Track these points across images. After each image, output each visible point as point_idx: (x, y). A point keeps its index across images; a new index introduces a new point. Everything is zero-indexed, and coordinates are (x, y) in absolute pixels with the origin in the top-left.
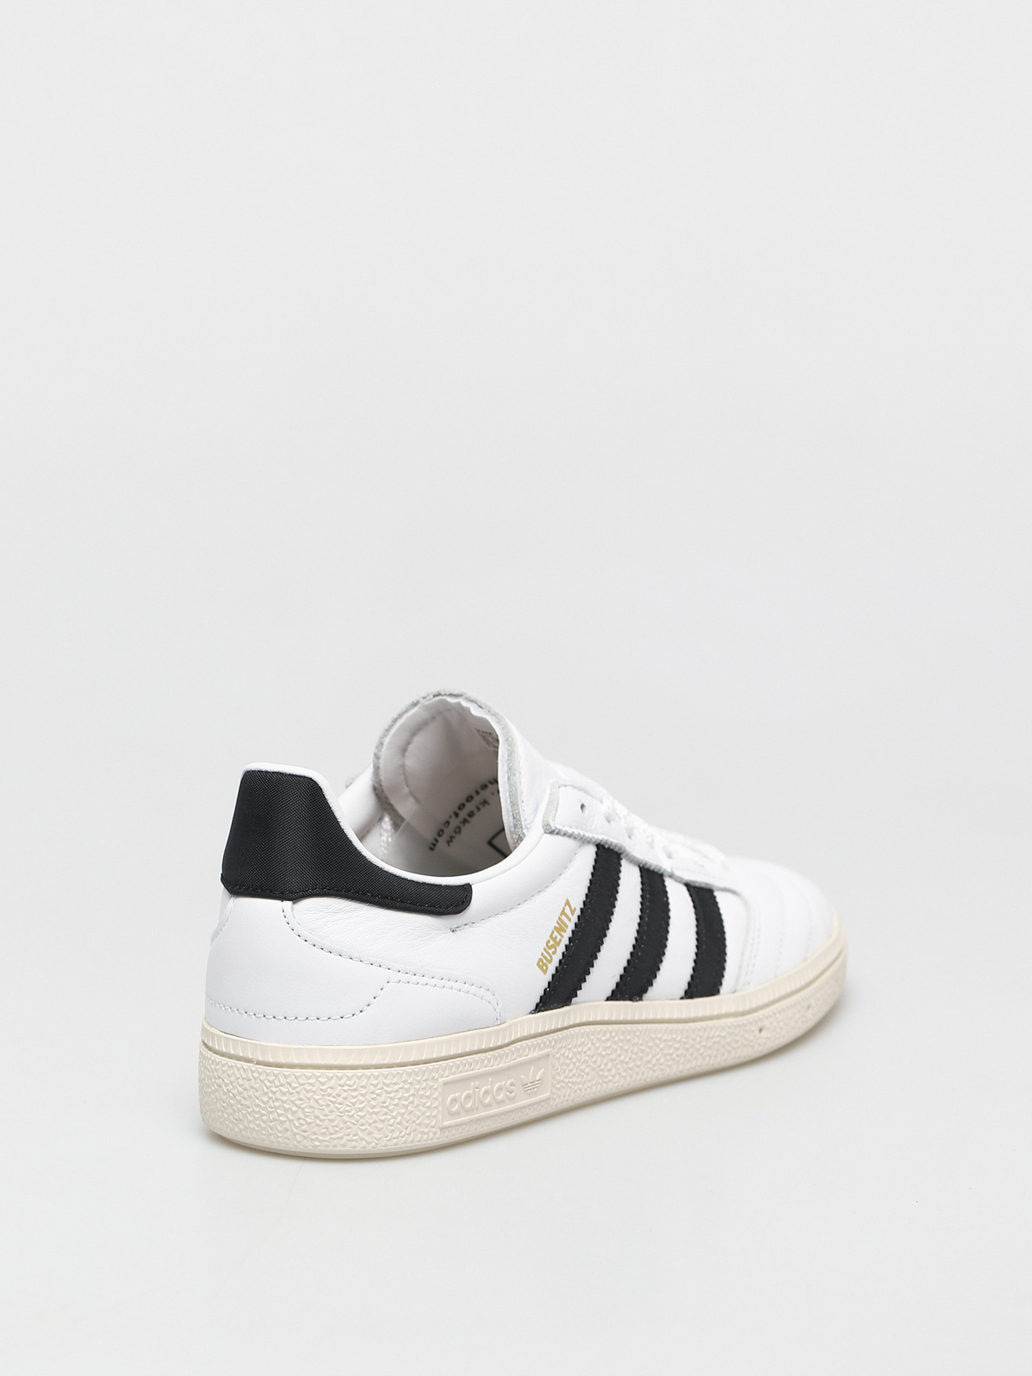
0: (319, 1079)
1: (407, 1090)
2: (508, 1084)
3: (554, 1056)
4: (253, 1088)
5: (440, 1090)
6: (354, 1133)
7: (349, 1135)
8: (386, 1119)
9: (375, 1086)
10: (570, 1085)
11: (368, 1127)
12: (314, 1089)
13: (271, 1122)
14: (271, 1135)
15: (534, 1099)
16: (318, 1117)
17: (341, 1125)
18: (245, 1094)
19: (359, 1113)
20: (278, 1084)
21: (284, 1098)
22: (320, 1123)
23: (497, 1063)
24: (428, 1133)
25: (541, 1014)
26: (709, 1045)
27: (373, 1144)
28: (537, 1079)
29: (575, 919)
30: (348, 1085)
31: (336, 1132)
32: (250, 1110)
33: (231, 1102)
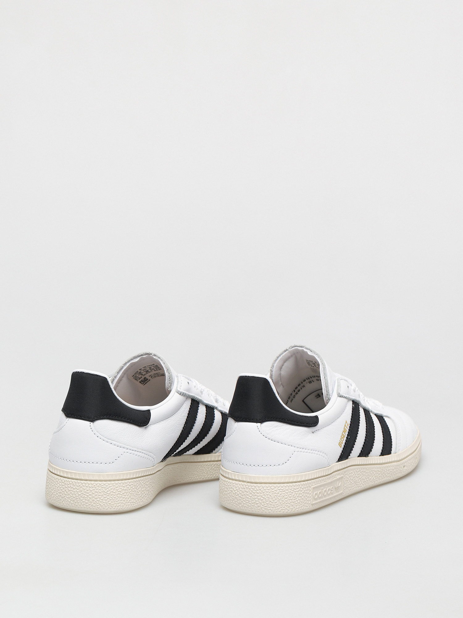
0: (272, 488)
1: (301, 491)
2: (331, 488)
3: (344, 477)
4: (246, 491)
5: (312, 490)
6: (283, 507)
7: (281, 508)
8: (294, 501)
9: (291, 489)
10: (348, 488)
11: (289, 505)
12: (269, 491)
13: (253, 504)
14: (252, 508)
15: (338, 493)
16: (270, 501)
17: (279, 504)
18: (243, 494)
19: (286, 500)
20: (256, 490)
21: (258, 495)
22: (272, 504)
23: (328, 480)
24: (308, 506)
25: (340, 462)
26: (389, 472)
27: (290, 511)
28: (339, 486)
29: (348, 428)
30: (282, 489)
31: (277, 507)
32: (244, 500)
33: (237, 497)
